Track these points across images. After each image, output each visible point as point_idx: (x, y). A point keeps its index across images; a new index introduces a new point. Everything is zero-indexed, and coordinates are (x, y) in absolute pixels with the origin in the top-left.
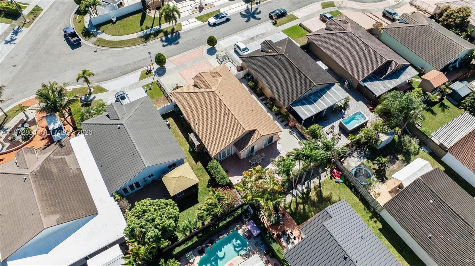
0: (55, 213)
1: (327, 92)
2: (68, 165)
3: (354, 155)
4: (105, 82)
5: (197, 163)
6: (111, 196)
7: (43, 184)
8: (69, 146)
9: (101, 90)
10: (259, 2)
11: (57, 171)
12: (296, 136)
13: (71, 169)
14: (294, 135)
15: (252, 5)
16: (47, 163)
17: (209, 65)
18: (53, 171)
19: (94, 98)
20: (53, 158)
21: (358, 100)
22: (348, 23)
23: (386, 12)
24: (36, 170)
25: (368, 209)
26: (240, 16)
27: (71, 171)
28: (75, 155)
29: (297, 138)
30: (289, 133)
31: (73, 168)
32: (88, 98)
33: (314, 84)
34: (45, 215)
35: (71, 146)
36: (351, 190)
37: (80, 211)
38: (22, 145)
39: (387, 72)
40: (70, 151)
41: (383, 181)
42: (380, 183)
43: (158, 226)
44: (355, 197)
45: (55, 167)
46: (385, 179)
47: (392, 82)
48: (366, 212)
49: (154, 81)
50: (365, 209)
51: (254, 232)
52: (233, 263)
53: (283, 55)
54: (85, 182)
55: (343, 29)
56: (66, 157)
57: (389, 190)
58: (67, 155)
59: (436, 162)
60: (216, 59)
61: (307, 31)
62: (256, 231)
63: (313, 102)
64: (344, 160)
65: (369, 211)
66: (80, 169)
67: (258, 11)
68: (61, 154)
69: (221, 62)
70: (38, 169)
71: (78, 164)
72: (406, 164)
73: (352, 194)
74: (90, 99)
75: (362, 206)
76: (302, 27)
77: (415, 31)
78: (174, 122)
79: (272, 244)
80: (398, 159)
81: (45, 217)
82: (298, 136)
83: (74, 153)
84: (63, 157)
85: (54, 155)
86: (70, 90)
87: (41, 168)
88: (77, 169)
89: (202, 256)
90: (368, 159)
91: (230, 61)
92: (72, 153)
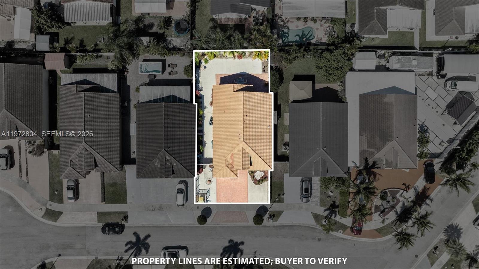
0: (386, 103)
1: (153, 100)
2: (366, 141)
3: (172, 46)
4: (311, 226)
5: (280, 104)
6: (348, 103)
7: (387, 128)
8: (361, 159)
9: (317, 217)
10: (117, 260)
11: (375, 138)
12: (200, 84)
13: (366, 137)
14: (200, 86)
15: (128, 259)
16: (380, 146)
17: (218, 196)
18: (378, 138)
19: (325, 211)
20: (375, 150)
21: (129, 86)
22: (71, 160)
23: (9, 165)
24: (389, 142)
25: (196, 8)
26: (150, 250)
27: (366, 135)
28: (360, 149)
29: (200, 83)
30: (202, 90)
31: (365, 137)
32: (329, 214)
33: (164, 104)
34: (391, 103)
35: (360, 158)
36: (195, 25)
37: (370, 99)
38: (389, 190)
39: (90, 88)
40: (362, 152)
41: (170, 18)
42: (173, 18)
43: (334, 55)
44: (196, 19)
45: (376, 141)
46: (167, 19)
47: (93, 78)
48: (198, 7)
49: (272, 203)
50: (197, 9)
51: (276, 32)
52: (295, 27)
53: (165, 149)
54: (360, 122)
55: (86, 152)
56: (366, 149)
57: (171, 10)
58: (365, 150)
59: (121, 8)
60: (208, 200)
61: (104, 188)
62: (274, 31)
63: (171, 96)
64: (182, 47)
65: (196, 6)
66: (360, 135)
67: (129, 246)
68: (369, 153)
69: (206, 193)
70: (387, 143)
71: (360, 140)
72: (142, 19)
73: (197, 22)
74: (329, 211)
75: (197, 12)
76: (105, 197)
77: (20, 113)
78: (278, 149)
79: (271, 18)
80: (145, 25)
81: (392, 102)
82: (199, 83)
83: (360, 150)
84: (368, 149)
85: (374, 153)
86: (340, 232)
87: (386, 143)
88: (362, 135)
89: (310, 41)
90: (165, 38)
91: (199, 189)
92: (361, 151)
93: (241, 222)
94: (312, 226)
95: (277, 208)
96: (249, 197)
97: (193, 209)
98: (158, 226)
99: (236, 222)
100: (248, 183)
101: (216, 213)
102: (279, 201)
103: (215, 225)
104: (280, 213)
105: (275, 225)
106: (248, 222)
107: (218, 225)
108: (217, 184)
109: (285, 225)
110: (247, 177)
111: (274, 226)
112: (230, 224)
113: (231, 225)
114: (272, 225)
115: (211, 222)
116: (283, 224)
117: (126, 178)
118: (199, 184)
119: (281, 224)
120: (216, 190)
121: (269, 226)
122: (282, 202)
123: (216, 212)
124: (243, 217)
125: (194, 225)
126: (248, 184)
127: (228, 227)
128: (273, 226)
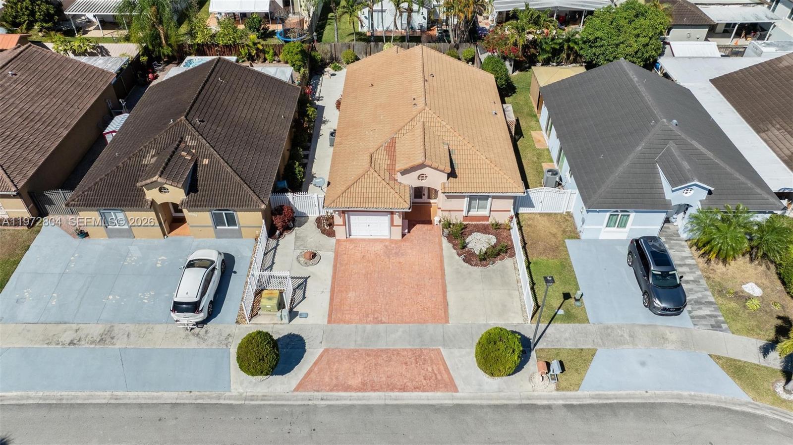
4: (732, 407)
19: (765, 350)
60: (296, 313)
69: (294, 291)
93: (424, 391)
94: (737, 408)
95: (566, 339)
96: (450, 304)
97: (230, 340)
98: (64, 402)
99: (404, 389)
100: (445, 265)
101: (321, 356)
102: (569, 317)
103: (310, 403)
104: (585, 357)
105: (575, 402)
106: (456, 391)
107: (323, 402)
108: (335, 266)
109: (615, 401)
110: (441, 249)
111: (570, 407)
112: (374, 398)
113: (382, 402)
114: (561, 402)
115: (296, 389)
116: (610, 399)
117: (29, 246)
118: (273, 263)
119: (598, 397)
120: (329, 282)
121: (549, 407)
122: (579, 322)
123: (321, 350)
124: (430, 369)
125: (222, 402)
126: (446, 268)
127: (369, 409)
128: (565, 406)
